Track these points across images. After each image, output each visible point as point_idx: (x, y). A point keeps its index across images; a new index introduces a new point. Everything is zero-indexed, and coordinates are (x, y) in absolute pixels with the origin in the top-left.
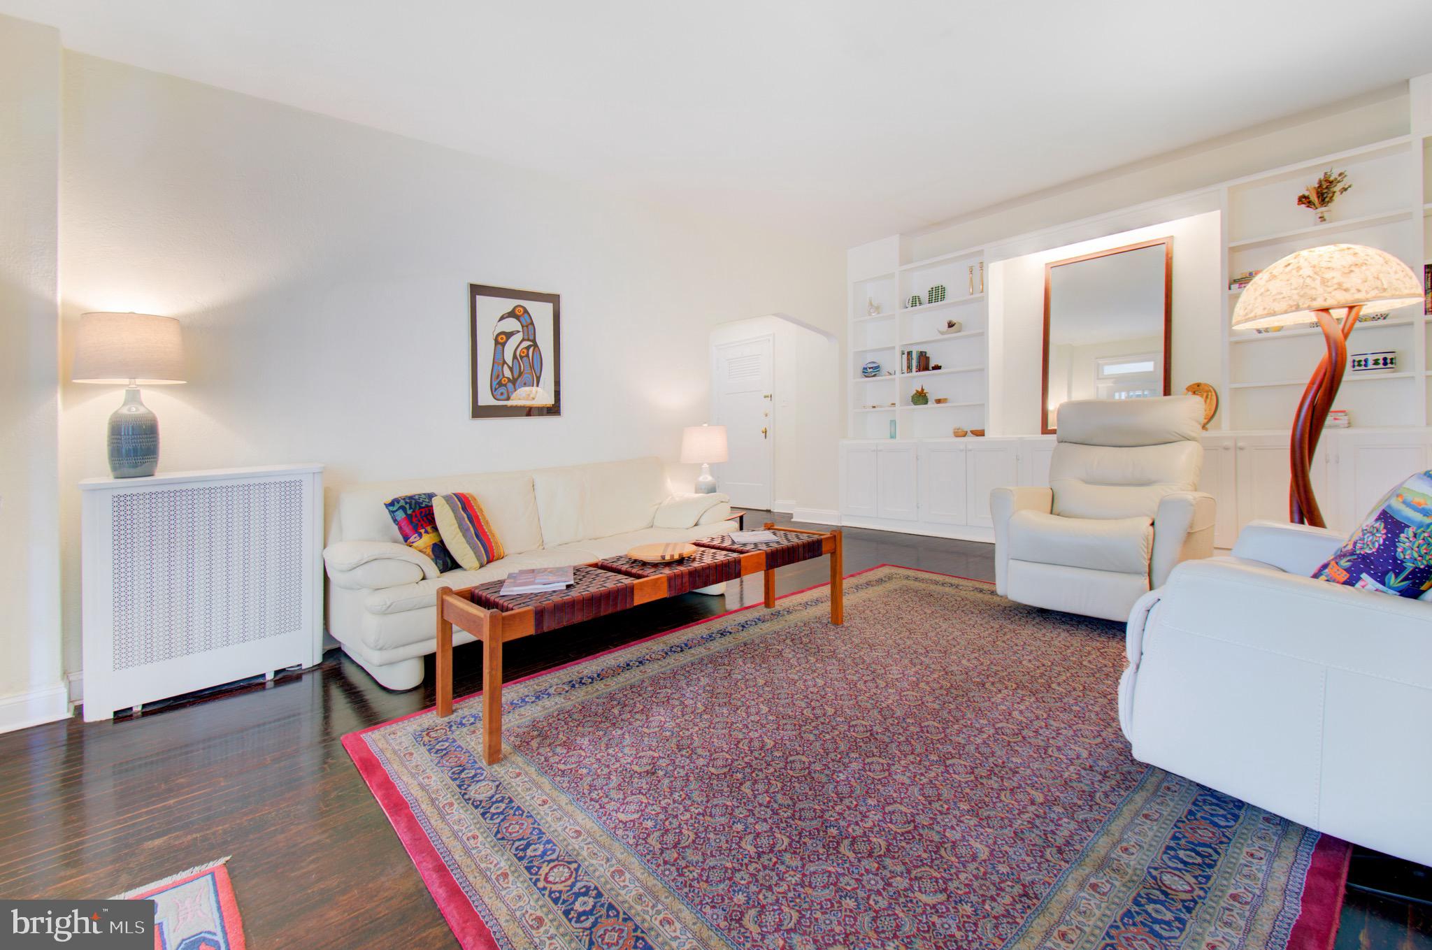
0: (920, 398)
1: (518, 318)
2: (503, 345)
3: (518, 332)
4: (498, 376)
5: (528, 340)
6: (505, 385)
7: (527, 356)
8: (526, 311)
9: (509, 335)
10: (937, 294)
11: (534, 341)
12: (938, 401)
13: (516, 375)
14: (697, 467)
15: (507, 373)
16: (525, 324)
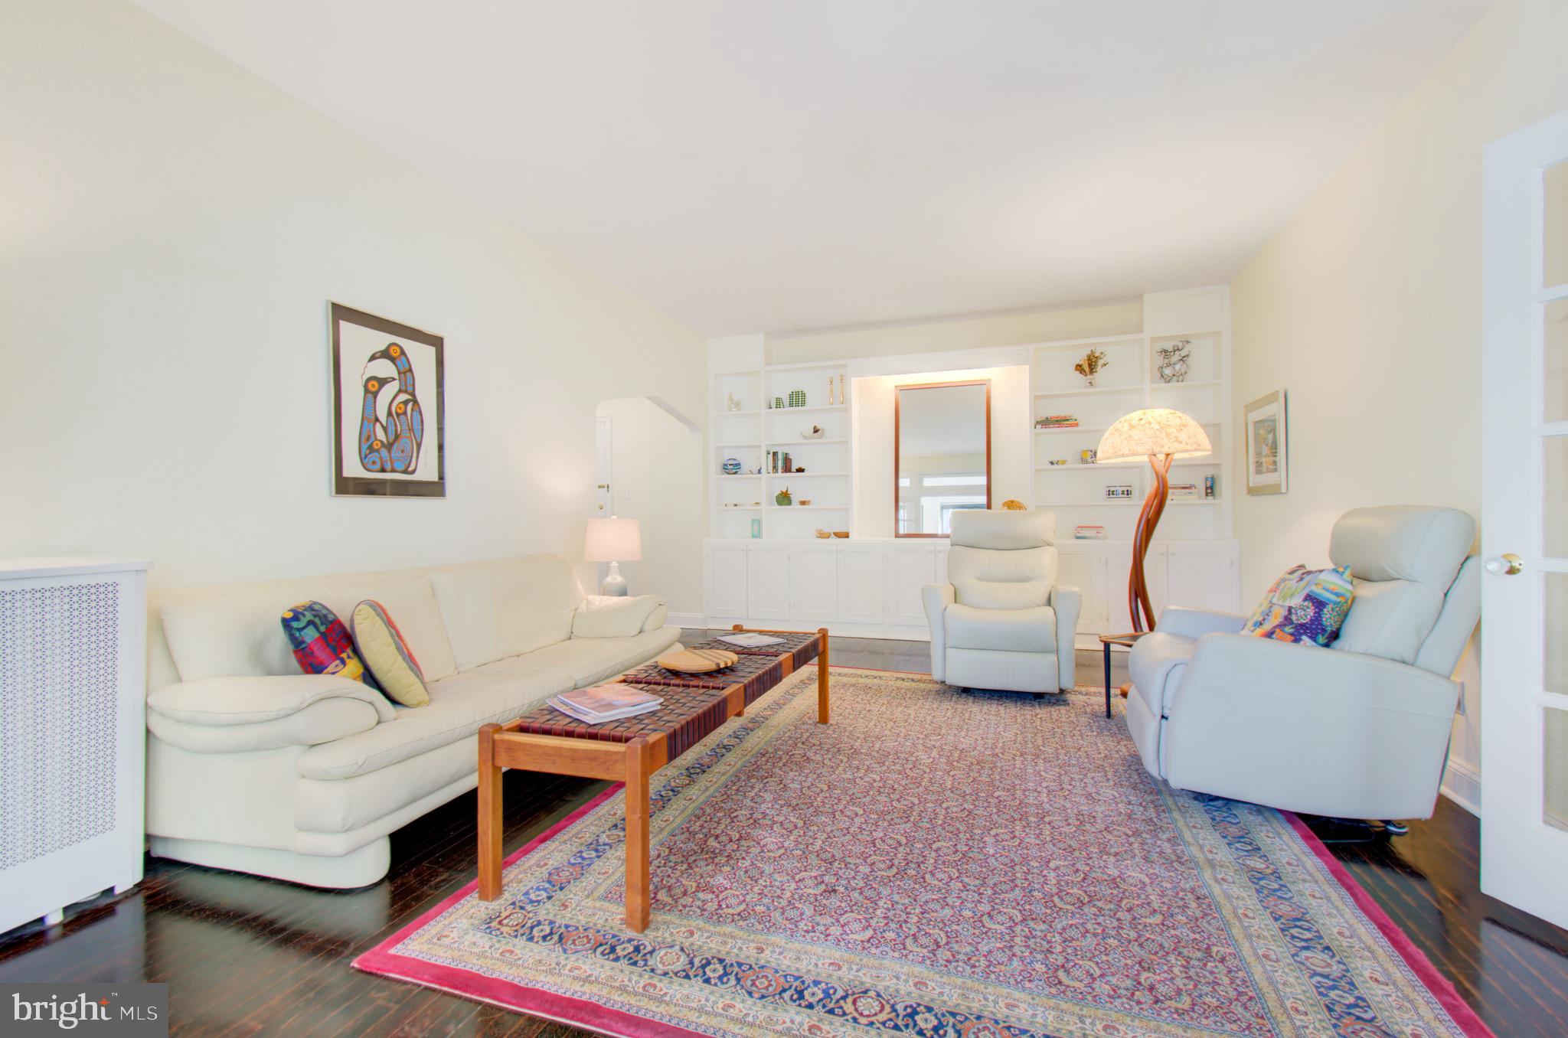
0: (784, 498)
1: (393, 360)
2: (375, 395)
3: (394, 379)
4: (368, 438)
5: (406, 392)
6: (378, 451)
7: (405, 413)
8: (403, 353)
9: (383, 382)
10: (798, 399)
11: (413, 395)
12: (803, 503)
13: (391, 439)
14: (604, 569)
15: (380, 434)
16: (402, 369)
